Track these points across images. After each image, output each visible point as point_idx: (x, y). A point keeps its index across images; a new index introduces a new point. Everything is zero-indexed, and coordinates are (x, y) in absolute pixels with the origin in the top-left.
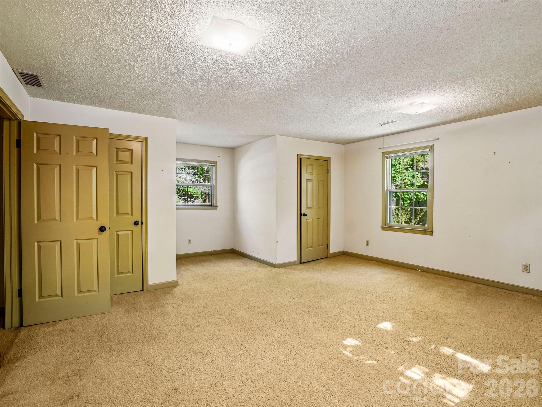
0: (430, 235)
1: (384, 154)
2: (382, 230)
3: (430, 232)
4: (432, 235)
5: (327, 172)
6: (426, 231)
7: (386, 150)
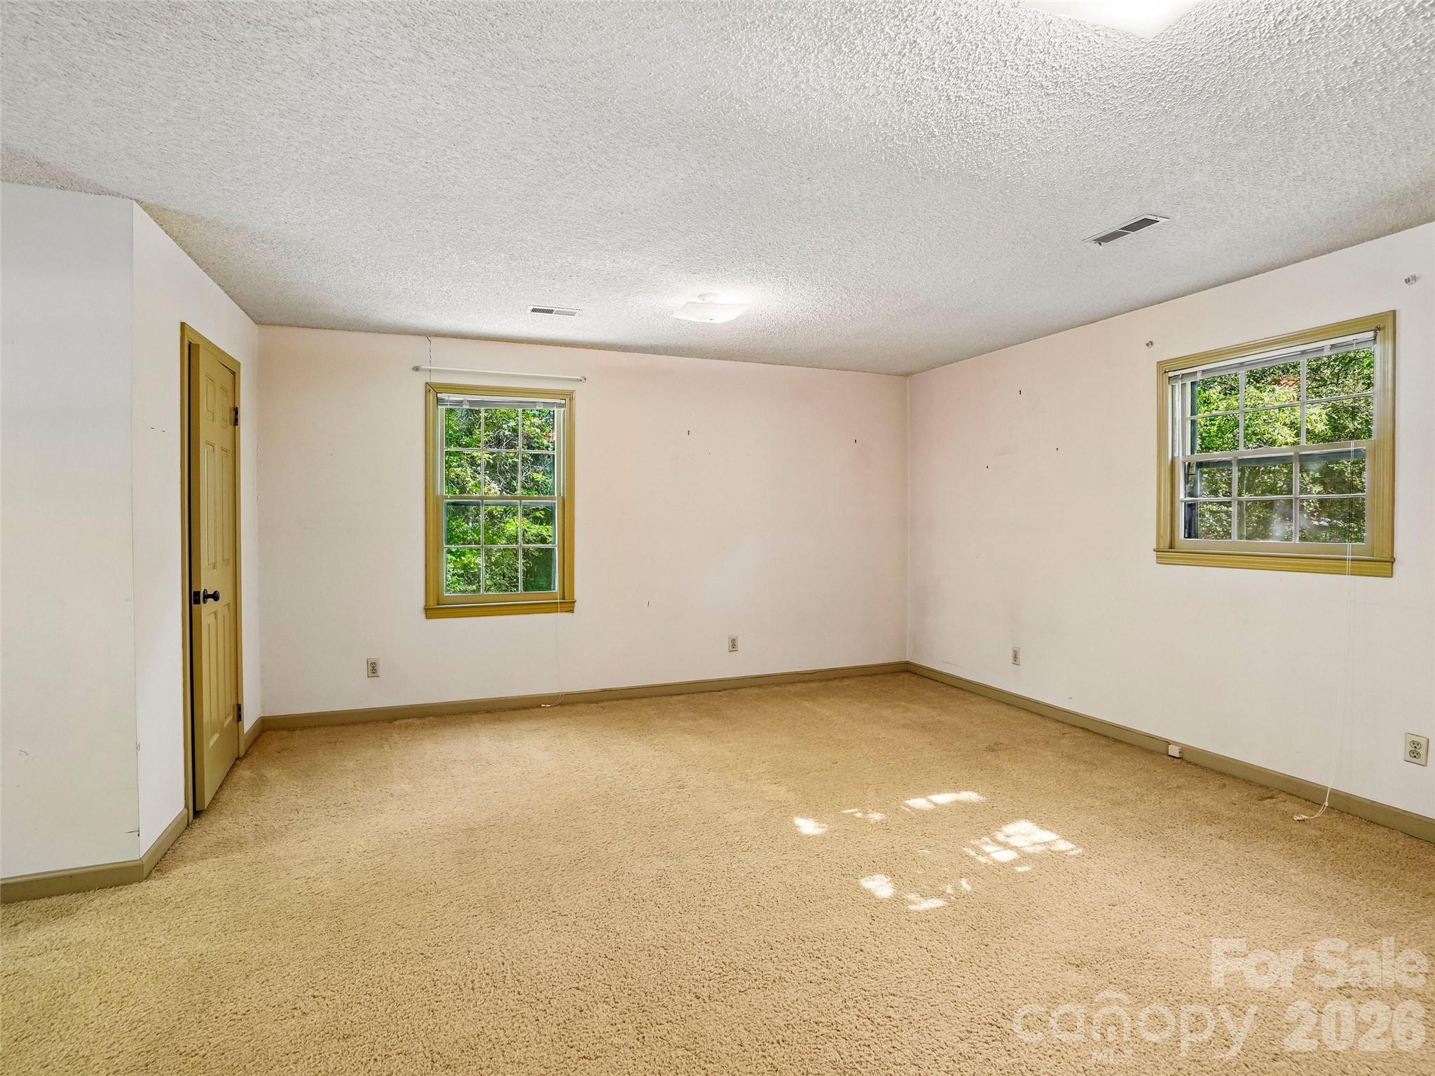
0: (566, 612)
1: (431, 388)
2: (427, 618)
3: (567, 605)
4: (572, 611)
5: (228, 416)
6: (560, 602)
7: (436, 379)
